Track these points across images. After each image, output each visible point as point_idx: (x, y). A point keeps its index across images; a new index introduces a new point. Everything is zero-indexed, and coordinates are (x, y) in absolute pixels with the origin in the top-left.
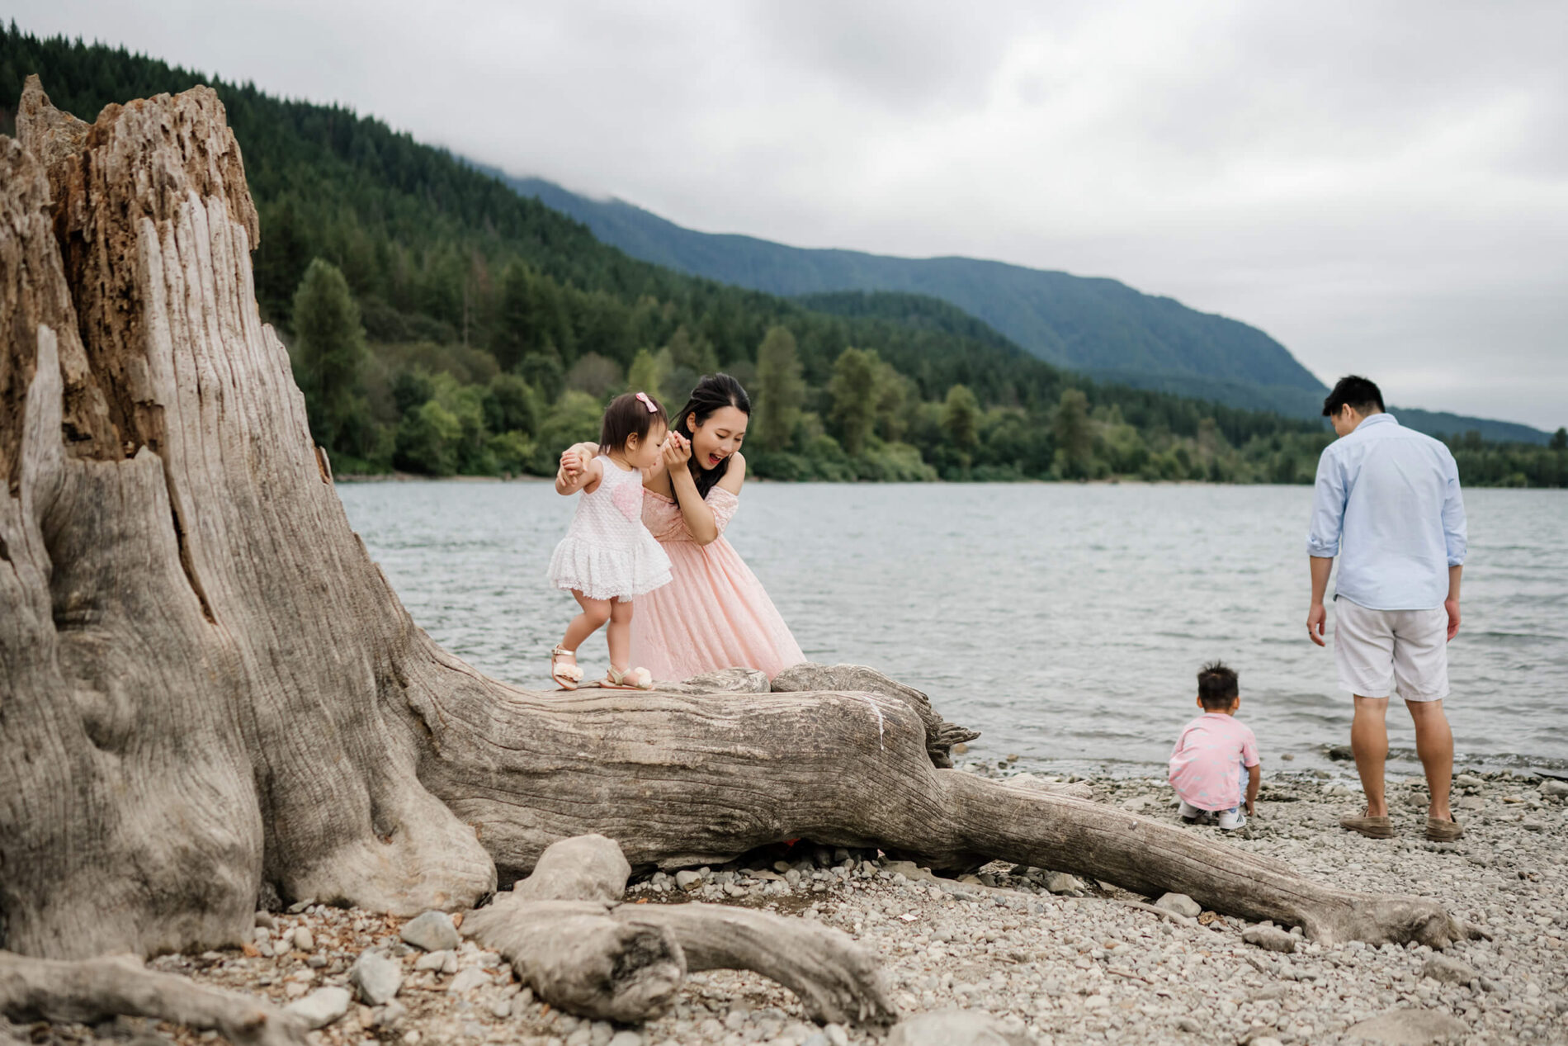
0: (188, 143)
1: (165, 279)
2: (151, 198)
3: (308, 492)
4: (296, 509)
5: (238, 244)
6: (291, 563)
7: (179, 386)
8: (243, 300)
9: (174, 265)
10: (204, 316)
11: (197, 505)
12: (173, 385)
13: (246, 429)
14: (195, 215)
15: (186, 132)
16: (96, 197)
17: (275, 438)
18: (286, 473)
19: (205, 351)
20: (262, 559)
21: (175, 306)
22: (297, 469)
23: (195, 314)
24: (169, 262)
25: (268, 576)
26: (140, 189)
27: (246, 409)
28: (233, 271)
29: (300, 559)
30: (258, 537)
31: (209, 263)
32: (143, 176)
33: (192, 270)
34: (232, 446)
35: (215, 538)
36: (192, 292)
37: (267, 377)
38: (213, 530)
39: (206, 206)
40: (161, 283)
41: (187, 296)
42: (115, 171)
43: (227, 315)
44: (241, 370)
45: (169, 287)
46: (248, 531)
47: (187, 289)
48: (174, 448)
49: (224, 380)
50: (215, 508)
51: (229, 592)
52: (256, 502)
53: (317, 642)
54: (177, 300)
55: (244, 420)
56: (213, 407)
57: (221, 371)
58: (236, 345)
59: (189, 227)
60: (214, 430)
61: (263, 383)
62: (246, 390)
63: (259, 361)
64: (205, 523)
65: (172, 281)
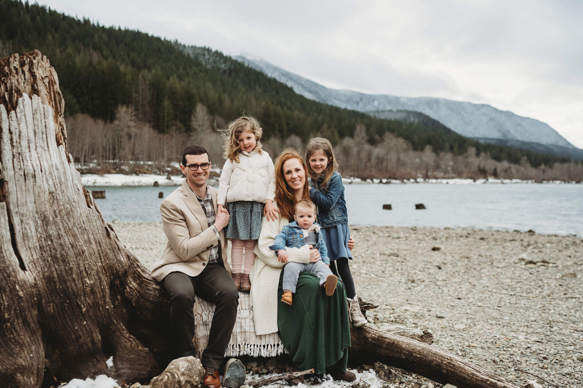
0: (27, 74)
1: (10, 130)
3: (79, 213)
4: (72, 220)
5: (46, 114)
6: (67, 243)
7: (15, 173)
8: (49, 136)
9: (14, 124)
10: (29, 143)
11: (22, 221)
12: (13, 172)
13: (47, 189)
14: (25, 103)
15: (26, 69)
17: (63, 192)
18: (68, 206)
19: (28, 158)
20: (52, 241)
21: (14, 140)
22: (74, 203)
23: (24, 143)
24: (11, 122)
25: (54, 249)
27: (47, 181)
28: (44, 124)
29: (72, 240)
30: (51, 232)
31: (32, 122)
33: (23, 126)
34: (39, 196)
35: (30, 234)
36: (23, 134)
37: (60, 167)
38: (29, 231)
39: (31, 99)
40: (8, 132)
41: (20, 136)
43: (40, 143)
44: (45, 165)
45: (11, 133)
46: (46, 231)
47: (20, 132)
48: (12, 198)
49: (36, 169)
50: (31, 223)
51: (35, 257)
52: (51, 219)
53: (77, 274)
54: (15, 138)
55: (46, 185)
56: (30, 181)
57: (35, 166)
58: (45, 155)
59: (22, 107)
60: (31, 190)
61: (57, 169)
62: (47, 173)
63: (56, 160)
64: (25, 228)
65: (13, 129)
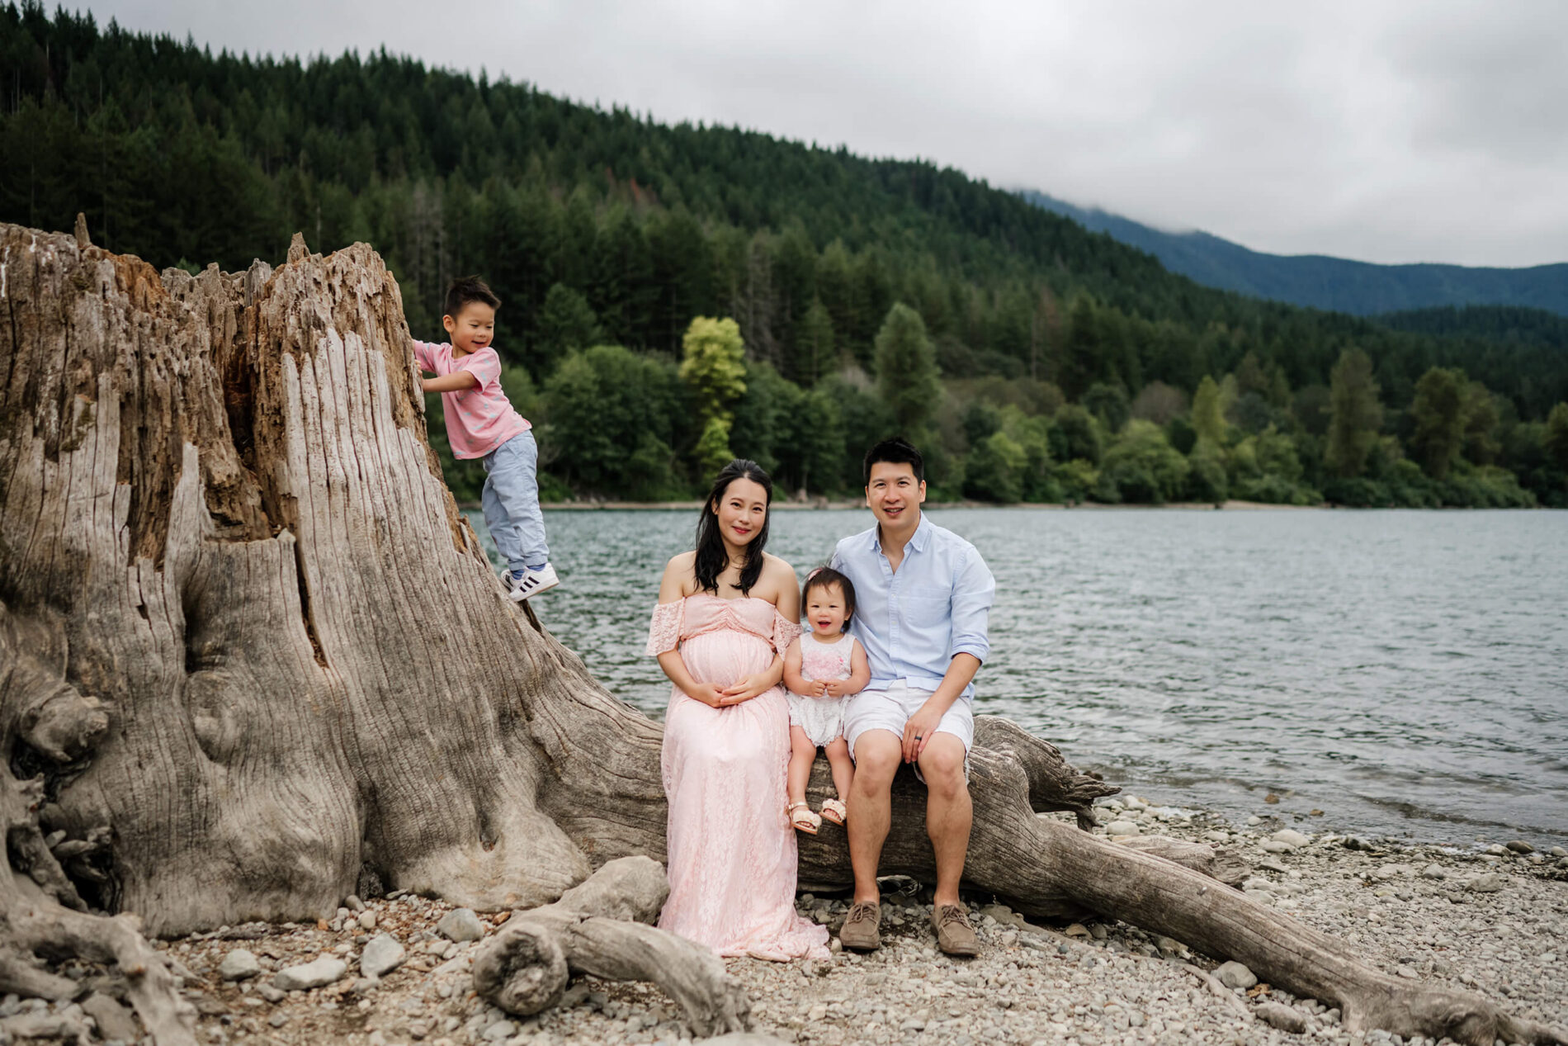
0: (338, 290)
1: (302, 399)
2: (298, 337)
3: (436, 561)
4: (421, 575)
5: (372, 367)
6: (410, 618)
7: (311, 482)
8: (377, 410)
9: (310, 389)
10: (337, 425)
11: (322, 574)
12: (306, 481)
13: (370, 512)
14: (332, 347)
15: (336, 282)
16: (261, 338)
17: (402, 519)
18: (413, 547)
19: (335, 452)
20: (379, 615)
21: (310, 420)
22: (425, 543)
23: (328, 425)
24: (305, 386)
25: (384, 629)
26: (290, 331)
27: (372, 497)
28: (367, 388)
29: (420, 614)
30: (377, 597)
31: (344, 384)
32: (293, 320)
33: (326, 393)
34: (356, 526)
35: (336, 599)
36: (326, 408)
37: (398, 470)
38: (335, 594)
39: (343, 339)
40: (298, 403)
41: (321, 411)
42: (275, 318)
43: (359, 423)
44: (369, 466)
45: (304, 405)
46: (369, 594)
47: (321, 405)
48: (305, 530)
49: (350, 475)
50: (340, 576)
51: (345, 642)
52: (378, 571)
53: (429, 682)
54: (312, 415)
55: (369, 506)
56: (339, 498)
57: (348, 469)
58: (367, 448)
59: (325, 356)
60: (341, 515)
61: (393, 474)
62: (372, 482)
63: (391, 456)
64: (328, 588)
65: (308, 400)
